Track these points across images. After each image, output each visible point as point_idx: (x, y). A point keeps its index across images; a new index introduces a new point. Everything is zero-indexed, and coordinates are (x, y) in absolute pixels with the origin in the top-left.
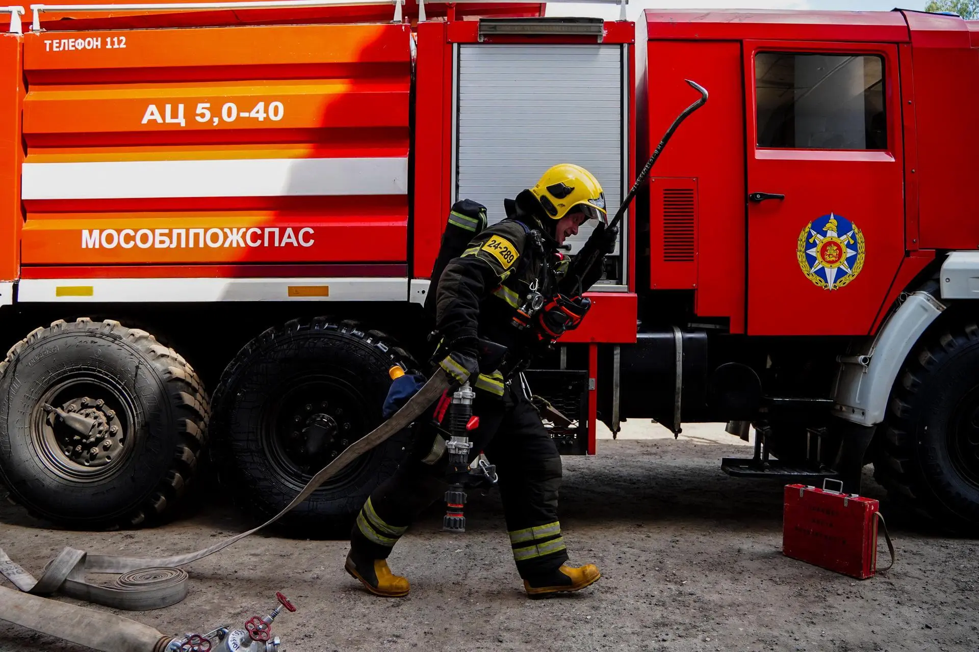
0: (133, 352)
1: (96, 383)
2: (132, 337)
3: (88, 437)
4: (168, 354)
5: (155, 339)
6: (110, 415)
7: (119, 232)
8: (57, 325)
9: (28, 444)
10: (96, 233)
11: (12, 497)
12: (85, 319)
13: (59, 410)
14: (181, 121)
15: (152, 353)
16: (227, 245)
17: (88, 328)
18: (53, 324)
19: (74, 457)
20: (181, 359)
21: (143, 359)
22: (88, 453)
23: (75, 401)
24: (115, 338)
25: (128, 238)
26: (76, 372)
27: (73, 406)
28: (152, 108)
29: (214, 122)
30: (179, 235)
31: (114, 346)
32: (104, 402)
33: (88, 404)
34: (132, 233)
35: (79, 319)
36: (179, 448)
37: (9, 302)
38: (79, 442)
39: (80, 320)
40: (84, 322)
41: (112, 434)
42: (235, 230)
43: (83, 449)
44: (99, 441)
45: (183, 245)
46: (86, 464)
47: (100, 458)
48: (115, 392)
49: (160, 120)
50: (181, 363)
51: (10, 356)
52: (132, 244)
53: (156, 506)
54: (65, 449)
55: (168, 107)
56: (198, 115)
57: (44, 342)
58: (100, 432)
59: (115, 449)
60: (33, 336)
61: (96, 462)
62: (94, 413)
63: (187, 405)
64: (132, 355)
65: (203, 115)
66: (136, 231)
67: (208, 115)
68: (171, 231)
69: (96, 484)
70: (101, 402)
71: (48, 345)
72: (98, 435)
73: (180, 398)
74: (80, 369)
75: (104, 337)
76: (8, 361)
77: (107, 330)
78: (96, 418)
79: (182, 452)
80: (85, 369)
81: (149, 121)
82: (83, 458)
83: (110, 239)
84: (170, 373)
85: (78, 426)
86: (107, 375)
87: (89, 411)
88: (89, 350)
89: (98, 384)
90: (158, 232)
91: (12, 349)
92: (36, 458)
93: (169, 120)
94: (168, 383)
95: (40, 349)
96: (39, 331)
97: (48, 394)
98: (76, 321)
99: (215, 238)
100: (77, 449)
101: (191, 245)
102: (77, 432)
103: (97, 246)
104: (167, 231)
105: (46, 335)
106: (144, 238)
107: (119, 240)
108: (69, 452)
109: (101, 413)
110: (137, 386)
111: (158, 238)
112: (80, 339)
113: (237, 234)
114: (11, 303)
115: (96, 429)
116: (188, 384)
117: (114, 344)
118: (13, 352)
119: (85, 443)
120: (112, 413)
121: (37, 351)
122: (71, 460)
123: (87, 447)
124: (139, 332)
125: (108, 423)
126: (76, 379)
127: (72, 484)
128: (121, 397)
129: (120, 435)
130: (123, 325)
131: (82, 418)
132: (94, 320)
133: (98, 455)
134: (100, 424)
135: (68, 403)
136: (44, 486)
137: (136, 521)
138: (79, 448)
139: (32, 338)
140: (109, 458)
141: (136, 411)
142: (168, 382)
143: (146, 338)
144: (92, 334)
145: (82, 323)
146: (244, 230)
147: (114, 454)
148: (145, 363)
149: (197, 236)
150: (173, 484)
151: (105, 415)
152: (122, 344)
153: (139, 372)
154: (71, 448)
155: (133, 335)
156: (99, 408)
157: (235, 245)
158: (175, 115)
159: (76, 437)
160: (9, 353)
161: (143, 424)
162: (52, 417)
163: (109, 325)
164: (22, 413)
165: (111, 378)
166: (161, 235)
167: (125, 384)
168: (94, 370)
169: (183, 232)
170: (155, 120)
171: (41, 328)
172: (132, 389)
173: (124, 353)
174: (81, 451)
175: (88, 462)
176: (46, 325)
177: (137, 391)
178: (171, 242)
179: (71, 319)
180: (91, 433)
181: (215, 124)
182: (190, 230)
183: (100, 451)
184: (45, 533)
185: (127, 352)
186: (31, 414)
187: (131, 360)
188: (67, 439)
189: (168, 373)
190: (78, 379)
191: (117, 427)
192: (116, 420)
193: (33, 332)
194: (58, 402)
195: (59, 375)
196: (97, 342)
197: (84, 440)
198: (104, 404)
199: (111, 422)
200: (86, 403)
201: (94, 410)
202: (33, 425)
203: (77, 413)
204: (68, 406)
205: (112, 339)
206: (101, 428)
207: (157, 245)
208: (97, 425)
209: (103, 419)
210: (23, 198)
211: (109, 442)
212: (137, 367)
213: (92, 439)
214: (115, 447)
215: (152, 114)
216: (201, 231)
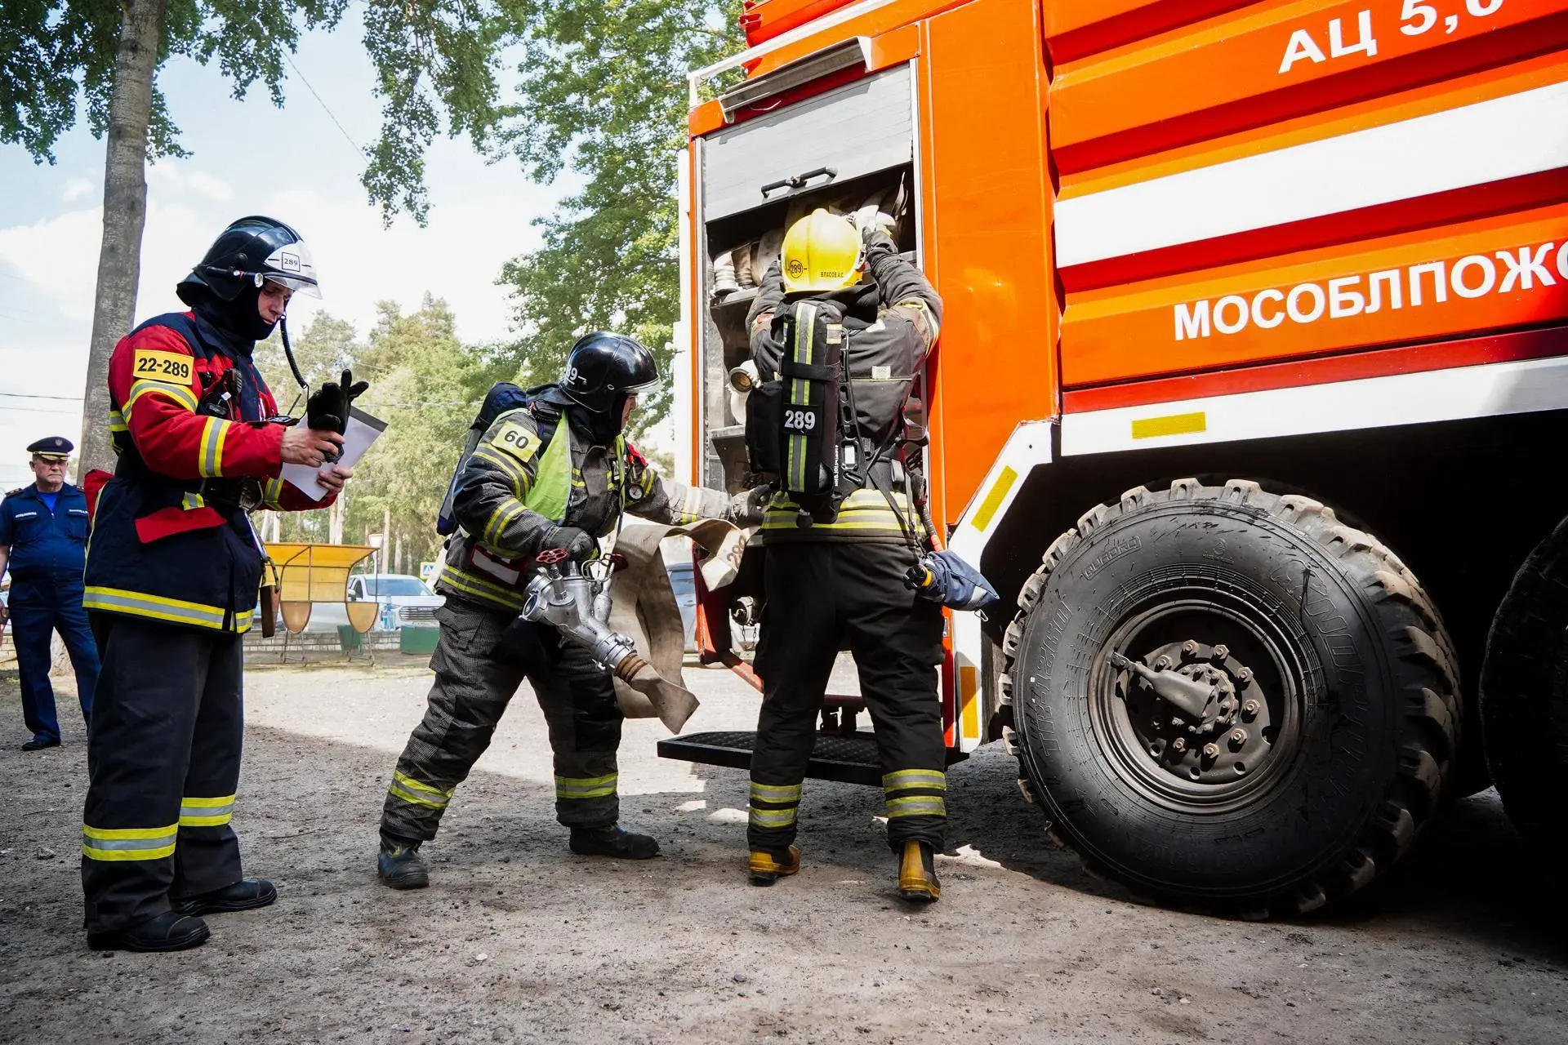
0: (1295, 541)
1: (1213, 610)
2: (1288, 511)
3: (1198, 721)
4: (1370, 545)
5: (1333, 515)
6: (1243, 677)
7: (1249, 298)
8: (1133, 498)
9: (1086, 731)
10: (1202, 307)
11: (1058, 830)
12: (1188, 481)
13: (1139, 665)
14: (1368, 45)
15: (1337, 543)
16: (1506, 286)
17: (1195, 497)
18: (1125, 496)
19: (1170, 760)
20: (1392, 556)
21: (1318, 556)
22: (1196, 756)
23: (1170, 648)
24: (1255, 515)
25: (1269, 309)
26: (1173, 589)
27: (1166, 659)
28: (1300, 36)
29: (1449, 26)
30: (1385, 285)
31: (1254, 532)
32: (1228, 651)
33: (1195, 654)
34: (1277, 296)
35: (1176, 483)
36: (1407, 750)
37: (1047, 459)
38: (1182, 731)
39: (1178, 485)
40: (1187, 489)
41: (1248, 718)
42: (1524, 253)
43: (1188, 746)
44: (1221, 729)
45: (1396, 303)
46: (1193, 777)
47: (1223, 766)
48: (1256, 629)
49: (1318, 57)
50: (1394, 566)
51: (1048, 561)
52: (1279, 317)
53: (1355, 878)
54: (1151, 744)
55: (1335, 26)
56: (1406, 23)
57: (1111, 530)
58: (1224, 712)
59: (1252, 749)
60: (1089, 521)
61: (1213, 774)
62: (1210, 672)
63: (1424, 655)
64: (1294, 547)
65: (1418, 20)
66: (1286, 291)
67: (1430, 14)
68: (1365, 279)
69: (1219, 819)
70: (1222, 650)
71: (1121, 536)
72: (1221, 719)
73: (1407, 639)
74: (1182, 582)
75: (1230, 513)
76: (1046, 571)
77: (1234, 500)
78: (1214, 682)
79: (1416, 761)
80: (1192, 582)
81: (1295, 64)
82: (1187, 764)
83: (1231, 314)
84: (1380, 584)
85: (1179, 698)
86: (1239, 593)
87: (1201, 667)
88: (1202, 540)
89: (1219, 612)
90: (1334, 285)
91: (1052, 549)
92: (1101, 759)
93: (1338, 50)
94: (1377, 606)
95: (1105, 543)
96: (1100, 512)
97: (1120, 634)
98: (1169, 488)
99: (1473, 276)
100: (1175, 745)
101: (1416, 299)
102: (1175, 709)
103: (1206, 333)
104: (1356, 280)
105: (1112, 518)
106: (1306, 303)
107: (1251, 314)
108: (1157, 752)
109: (1219, 673)
110: (1308, 612)
111: (1336, 298)
112: (1182, 520)
113: (1532, 260)
114: (1050, 460)
115: (1218, 706)
116: (1417, 610)
117: (1253, 527)
118: (1053, 555)
119: (1193, 733)
120: (1245, 672)
121: (1099, 548)
122: (1161, 766)
123: (1197, 742)
124: (1303, 502)
125: (1238, 696)
126: (1172, 603)
127: (1173, 816)
128: (1268, 637)
129: (1264, 720)
130: (1265, 489)
131: (1187, 681)
132: (1205, 482)
133: (1218, 760)
134: (1223, 695)
135: (1154, 653)
136: (1116, 814)
137: (1307, 905)
138: (1180, 743)
139: (1087, 525)
140: (1240, 766)
141: (1304, 667)
142: (1378, 603)
143: (1317, 512)
144: (1206, 509)
145: (1182, 491)
146: (1550, 246)
147: (1250, 760)
148: (1325, 565)
149: (1427, 280)
150: (1395, 833)
151: (1231, 677)
152: (1269, 526)
153: (1312, 582)
154: (1164, 742)
155: (1290, 507)
156: (1217, 662)
157: (1527, 284)
158: (1351, 36)
159: (1177, 721)
160: (1047, 556)
161: (1324, 695)
162: (1123, 680)
163: (1237, 489)
164: (1074, 669)
165: (1249, 598)
166: (1343, 289)
167: (1278, 612)
168: (1212, 584)
169: (1394, 276)
170: (1309, 59)
171: (1101, 505)
172: (1298, 623)
173: (1275, 546)
174: (1183, 750)
175: (1197, 773)
176: (1112, 499)
177: (1306, 623)
178: (1368, 302)
179: (1159, 483)
180: (1205, 714)
181: (1449, 31)
182: (1412, 269)
183: (1223, 752)
184: (1122, 908)
185: (1283, 543)
186: (1090, 672)
187: (1293, 557)
188: (1155, 724)
189: (1375, 584)
190: (1178, 602)
191: (1257, 702)
192: (1255, 687)
193: (1089, 514)
194: (1138, 650)
195: (1141, 594)
196: (1216, 525)
197: (1192, 728)
198: (1229, 654)
199: (1243, 693)
200: (1191, 653)
201: (1208, 665)
202: (1093, 694)
203: (1176, 670)
204: (1157, 657)
205: (1246, 518)
206: (1226, 703)
207: (1336, 313)
208: (1217, 696)
209: (1230, 687)
210: (1059, 265)
211: (1240, 733)
212: (1307, 573)
213: (1209, 727)
214: (1255, 745)
215: (1300, 48)
216: (1438, 268)
